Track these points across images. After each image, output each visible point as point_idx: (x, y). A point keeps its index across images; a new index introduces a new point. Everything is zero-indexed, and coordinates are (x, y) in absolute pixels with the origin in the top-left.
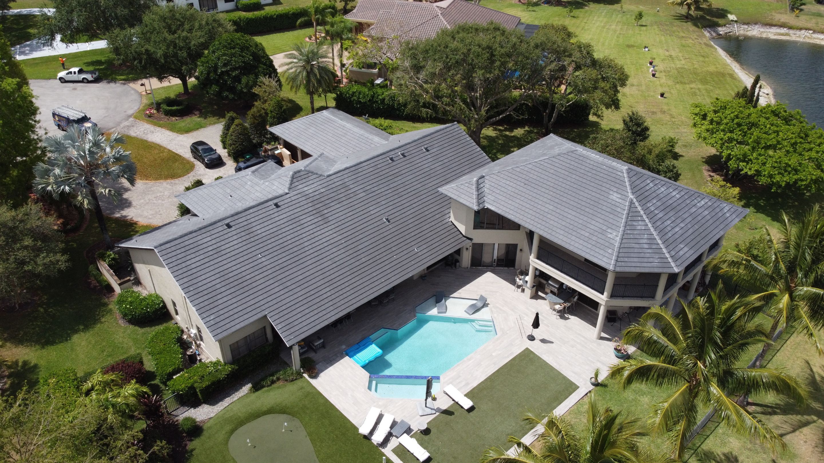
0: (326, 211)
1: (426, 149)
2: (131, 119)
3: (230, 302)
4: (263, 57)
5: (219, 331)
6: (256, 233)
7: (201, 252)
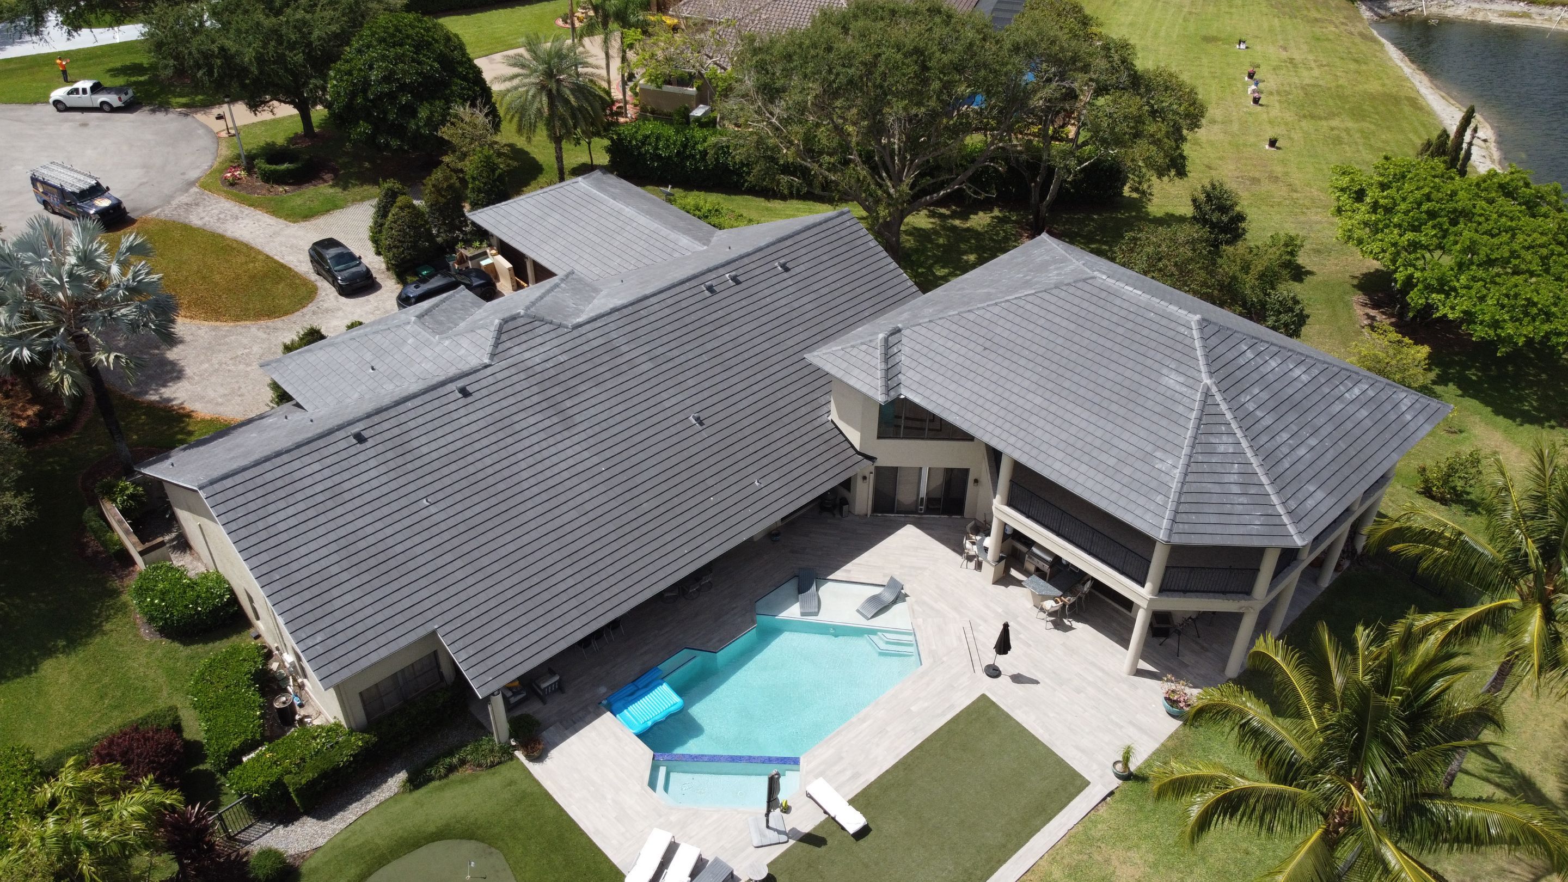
0: (568, 403)
1: (783, 266)
2: (195, 190)
3: (358, 605)
4: (461, 63)
5: (333, 667)
6: (417, 453)
7: (300, 496)
